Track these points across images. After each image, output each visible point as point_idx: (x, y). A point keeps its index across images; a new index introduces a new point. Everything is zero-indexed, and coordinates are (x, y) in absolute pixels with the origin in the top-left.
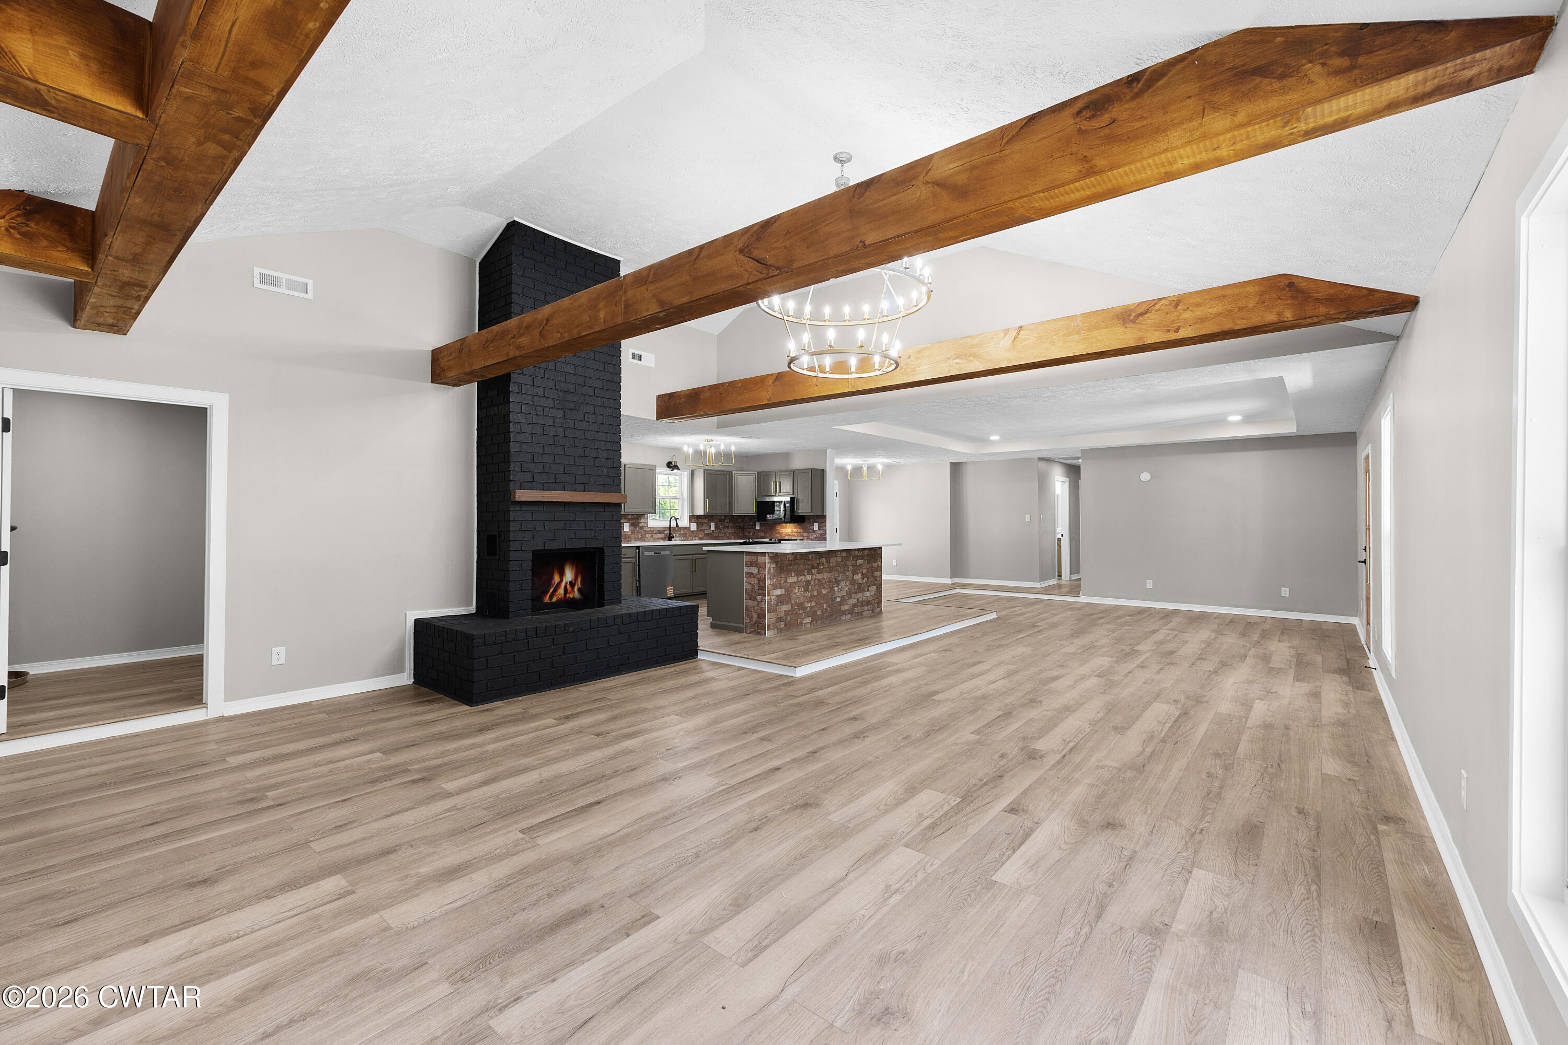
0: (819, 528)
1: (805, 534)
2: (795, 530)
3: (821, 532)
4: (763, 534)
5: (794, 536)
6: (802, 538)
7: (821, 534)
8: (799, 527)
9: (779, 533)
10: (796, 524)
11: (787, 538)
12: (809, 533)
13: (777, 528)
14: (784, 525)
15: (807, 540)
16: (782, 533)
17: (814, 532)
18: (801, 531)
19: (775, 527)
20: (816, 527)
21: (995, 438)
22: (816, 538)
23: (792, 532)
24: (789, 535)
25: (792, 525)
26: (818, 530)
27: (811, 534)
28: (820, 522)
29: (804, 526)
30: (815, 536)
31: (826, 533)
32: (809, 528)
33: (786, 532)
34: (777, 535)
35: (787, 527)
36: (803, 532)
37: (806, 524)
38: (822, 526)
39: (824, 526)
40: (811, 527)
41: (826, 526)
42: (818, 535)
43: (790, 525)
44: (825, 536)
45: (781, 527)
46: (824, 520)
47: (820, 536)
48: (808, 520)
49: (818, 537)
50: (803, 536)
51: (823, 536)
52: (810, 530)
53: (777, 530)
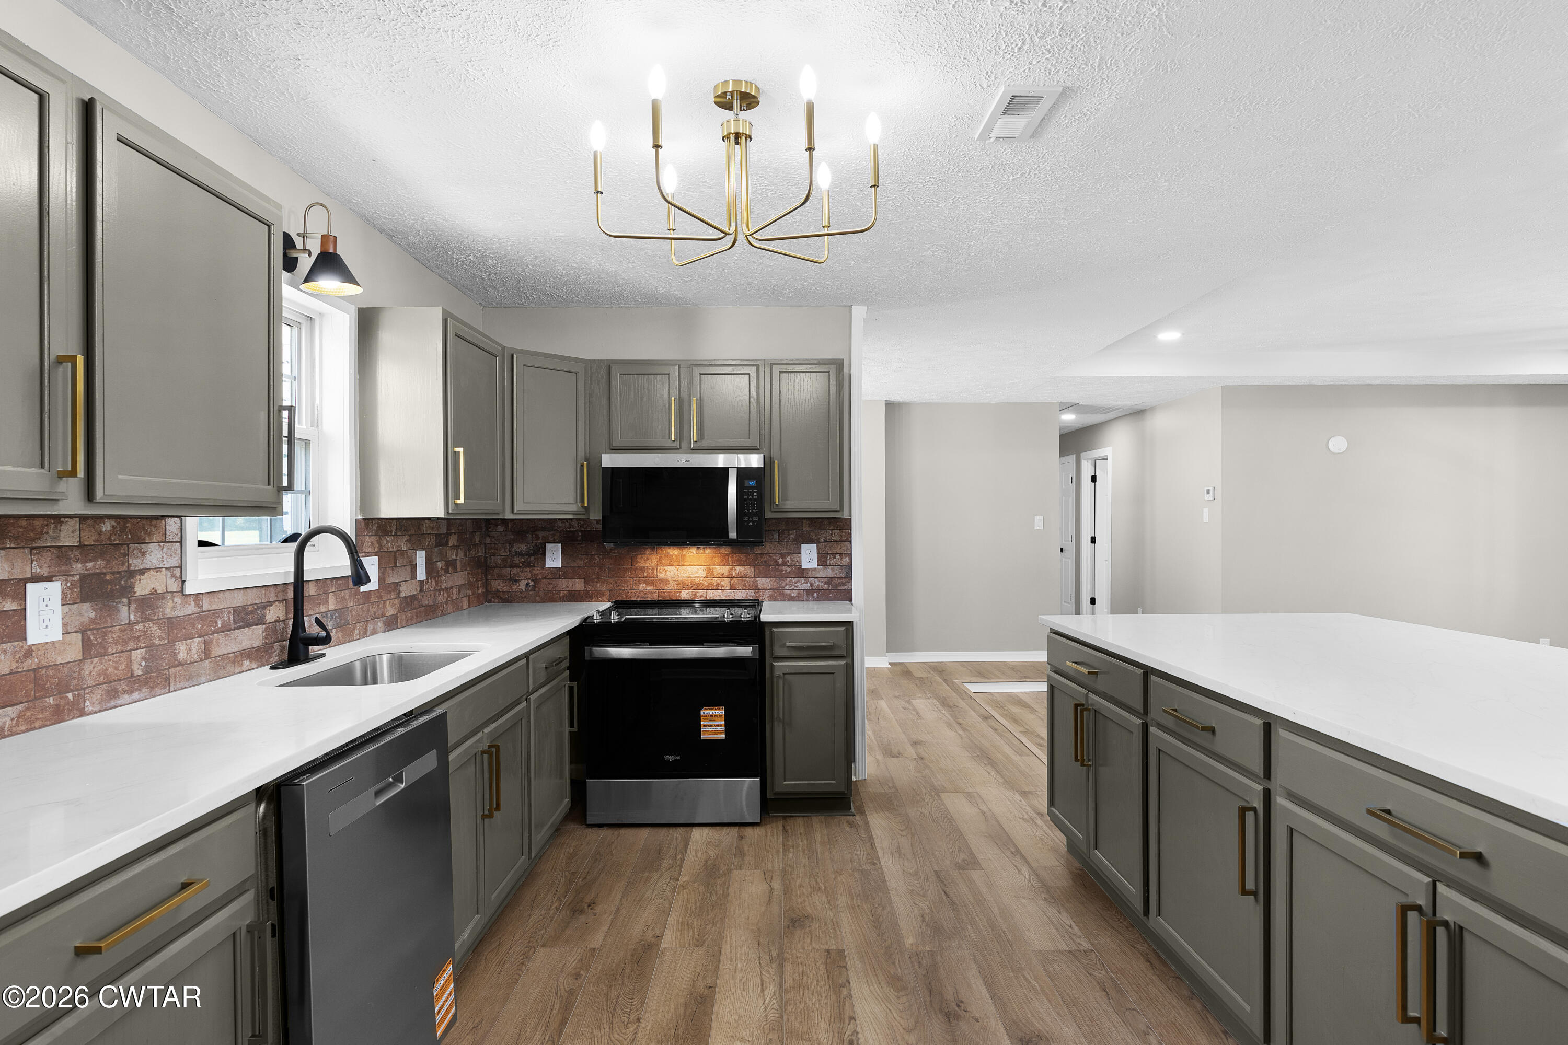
0: (822, 560)
1: (763, 582)
2: (724, 570)
3: (829, 573)
4: (578, 585)
5: (717, 587)
6: (751, 594)
7: (830, 581)
8: (736, 557)
9: (648, 580)
10: (724, 551)
11: (685, 595)
12: (781, 576)
13: (642, 564)
14: (674, 552)
15: (773, 599)
16: (665, 581)
17: (801, 573)
18: (748, 570)
19: (634, 559)
20: (809, 555)
22: (809, 592)
23: (710, 574)
24: (696, 587)
25: (708, 551)
26: (816, 567)
27: (788, 580)
28: (825, 541)
29: (762, 555)
30: (807, 586)
31: (849, 577)
32: (780, 561)
33: (685, 576)
34: (643, 586)
35: (688, 558)
36: (758, 575)
37: (768, 547)
38: (834, 555)
39: (841, 555)
40: (788, 558)
41: (850, 556)
42: (817, 583)
43: (701, 551)
44: (846, 588)
45: (660, 559)
46: (841, 536)
47: (826, 586)
48: (776, 536)
49: (818, 590)
50: (756, 589)
51: (836, 586)
52: (785, 568)
53: (643, 569)
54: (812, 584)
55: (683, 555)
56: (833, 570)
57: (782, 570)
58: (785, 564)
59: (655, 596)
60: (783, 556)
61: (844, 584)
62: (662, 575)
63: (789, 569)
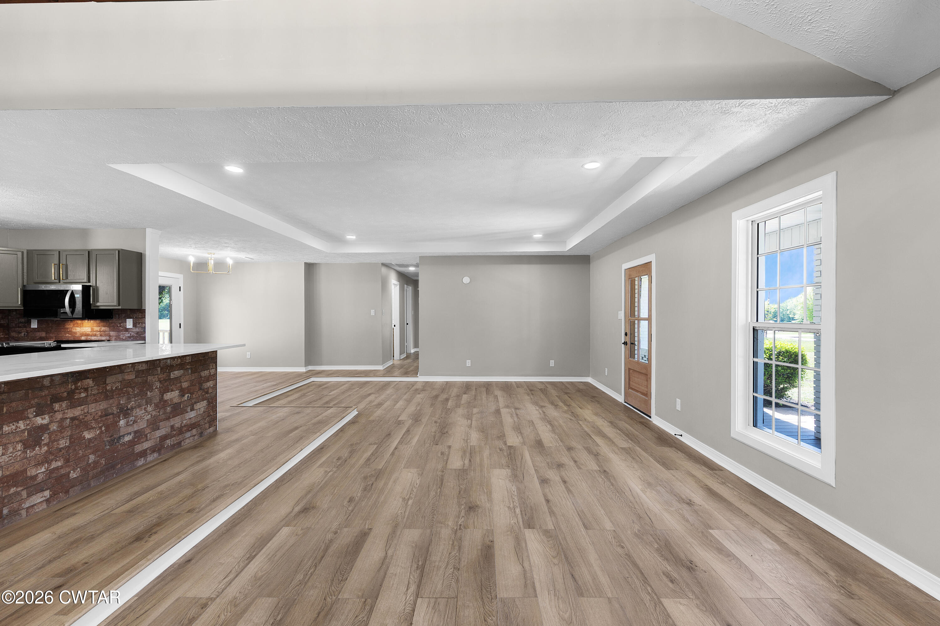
0: (135, 325)
1: (112, 333)
2: (98, 329)
3: (137, 330)
5: (95, 335)
6: (108, 338)
7: (137, 333)
8: (102, 324)
9: (70, 332)
10: (98, 321)
11: (83, 338)
12: (119, 331)
13: (67, 326)
14: (79, 322)
15: (116, 340)
16: (75, 333)
17: (127, 330)
18: (106, 329)
20: (129, 323)
21: (351, 237)
22: (129, 337)
23: (92, 330)
24: (87, 335)
25: (92, 322)
26: (132, 327)
27: (122, 332)
28: (136, 318)
29: (112, 323)
30: (129, 335)
31: (144, 332)
32: (119, 325)
33: (83, 331)
34: (67, 335)
35: (84, 324)
36: (110, 331)
37: (114, 320)
38: (139, 323)
39: (142, 323)
40: (122, 324)
41: (145, 323)
42: (132, 334)
43: (89, 322)
44: (143, 336)
45: (74, 325)
46: (142, 316)
47: (136, 335)
48: (117, 316)
49: (133, 336)
50: (110, 336)
51: (140, 335)
52: (121, 328)
53: (67, 329)
54: (131, 334)
55: (82, 323)
56: (139, 329)
57: (119, 329)
58: (120, 326)
59: (72, 339)
60: (120, 324)
61: (143, 334)
62: (75, 331)
63: (122, 328)
